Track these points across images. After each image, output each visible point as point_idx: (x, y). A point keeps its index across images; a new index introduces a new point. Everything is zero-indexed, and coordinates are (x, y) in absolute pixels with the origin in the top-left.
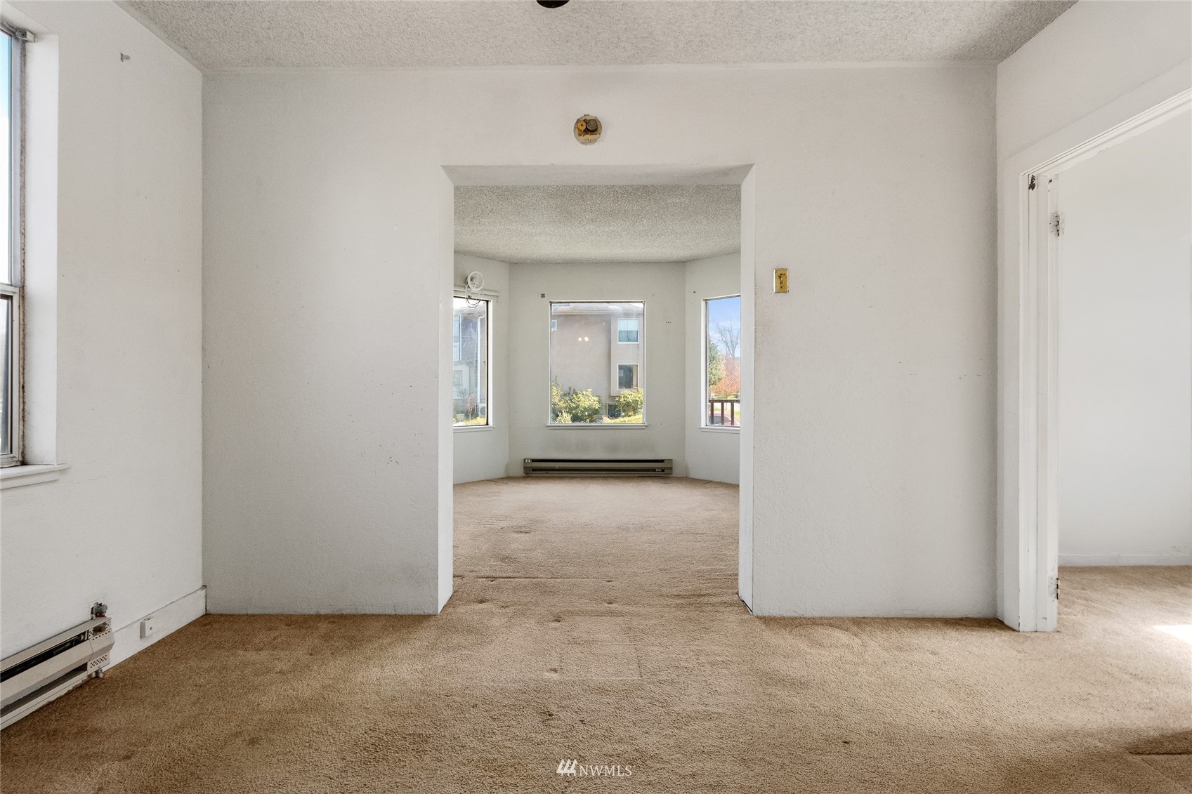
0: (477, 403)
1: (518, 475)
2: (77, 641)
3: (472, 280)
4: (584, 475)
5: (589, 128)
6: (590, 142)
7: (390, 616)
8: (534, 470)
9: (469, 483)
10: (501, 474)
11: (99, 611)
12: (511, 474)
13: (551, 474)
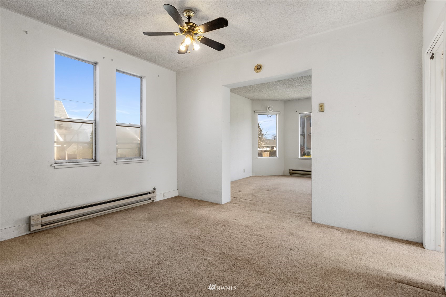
0: (305, 149)
1: (288, 175)
2: (150, 193)
3: (269, 108)
4: (307, 176)
5: (259, 68)
6: (259, 72)
7: (211, 202)
8: (293, 173)
9: (269, 176)
10: (282, 174)
11: (154, 189)
12: (285, 175)
13: (299, 175)
